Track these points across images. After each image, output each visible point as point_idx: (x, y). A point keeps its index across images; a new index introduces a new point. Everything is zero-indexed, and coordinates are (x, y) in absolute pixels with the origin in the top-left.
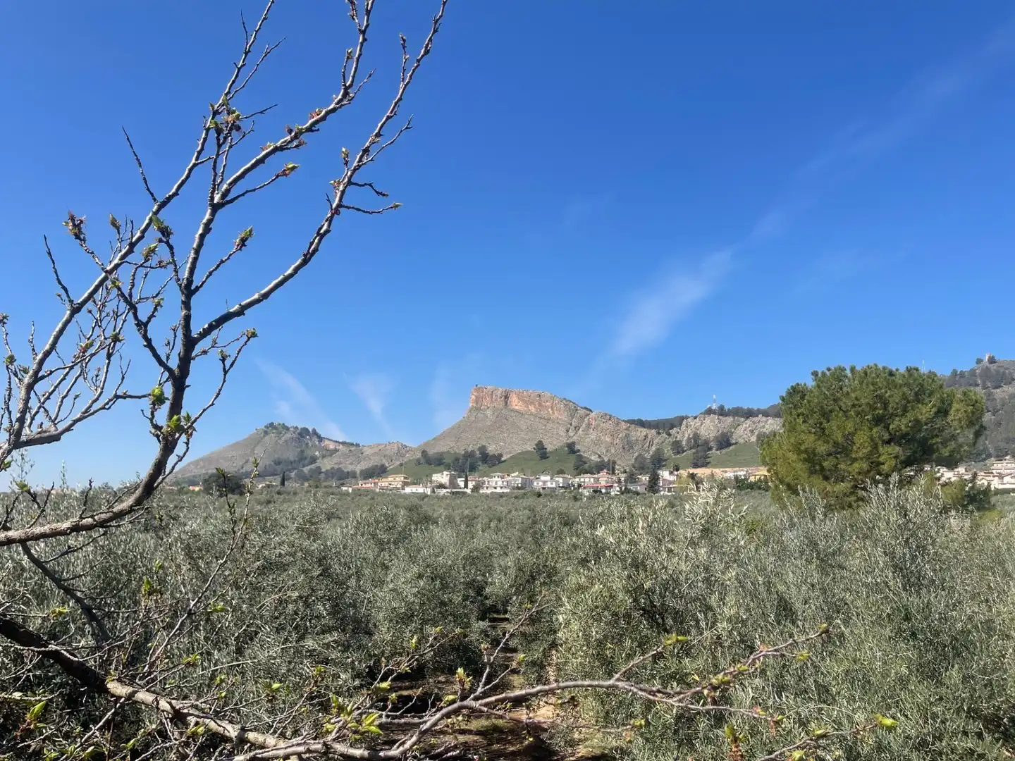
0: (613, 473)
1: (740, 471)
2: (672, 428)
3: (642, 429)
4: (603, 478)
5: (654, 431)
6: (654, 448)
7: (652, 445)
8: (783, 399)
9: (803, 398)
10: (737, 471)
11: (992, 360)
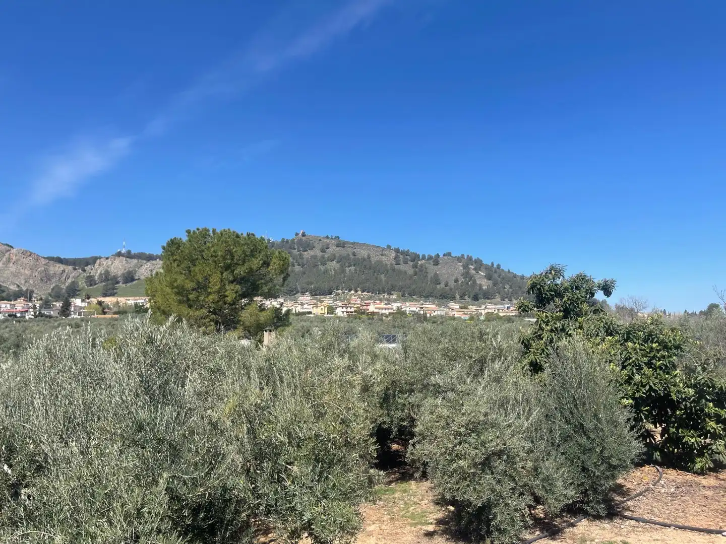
0: (30, 300)
1: (140, 299)
2: (87, 266)
3: (60, 265)
4: (20, 305)
5: (70, 268)
6: (69, 281)
7: (68, 278)
8: (164, 248)
9: (178, 248)
10: (137, 300)
11: (304, 235)
